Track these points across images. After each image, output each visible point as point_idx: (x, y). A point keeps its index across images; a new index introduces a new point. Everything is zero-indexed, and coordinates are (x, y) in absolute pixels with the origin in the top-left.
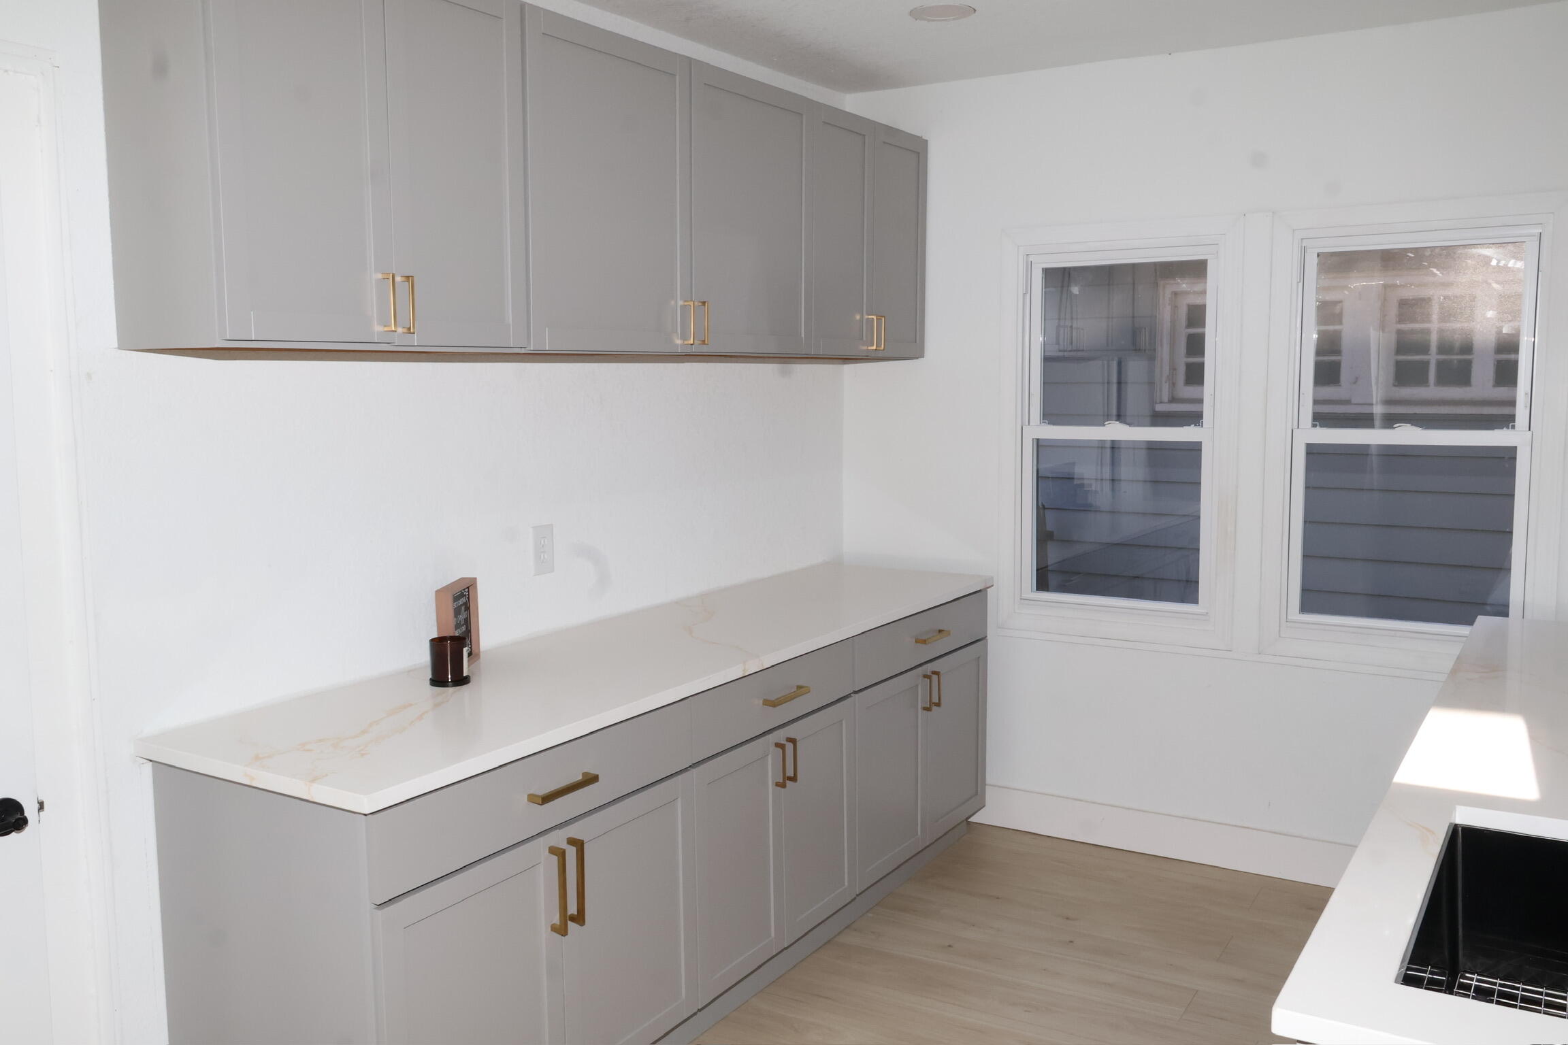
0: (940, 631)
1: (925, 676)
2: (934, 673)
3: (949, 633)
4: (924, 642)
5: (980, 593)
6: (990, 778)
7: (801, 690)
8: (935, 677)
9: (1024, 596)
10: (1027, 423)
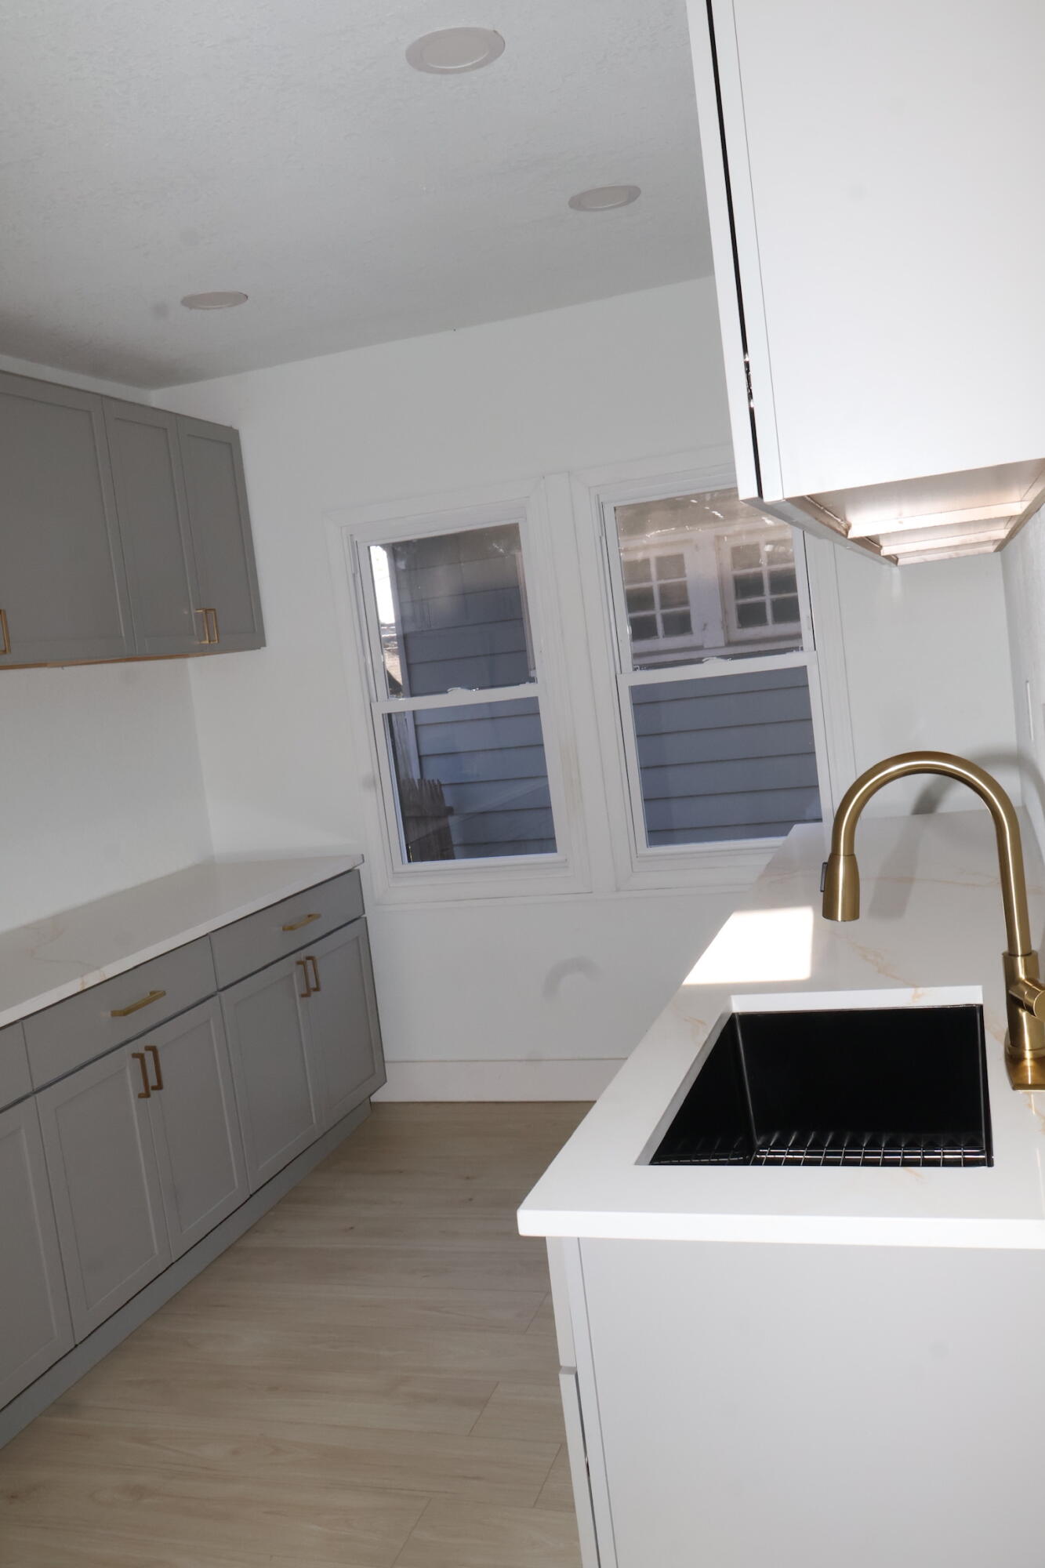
0: (309, 916)
1: (299, 963)
2: (309, 958)
3: (319, 916)
4: (291, 928)
5: (350, 873)
6: (389, 1054)
7: (155, 996)
8: (309, 963)
9: (396, 870)
10: (375, 699)
